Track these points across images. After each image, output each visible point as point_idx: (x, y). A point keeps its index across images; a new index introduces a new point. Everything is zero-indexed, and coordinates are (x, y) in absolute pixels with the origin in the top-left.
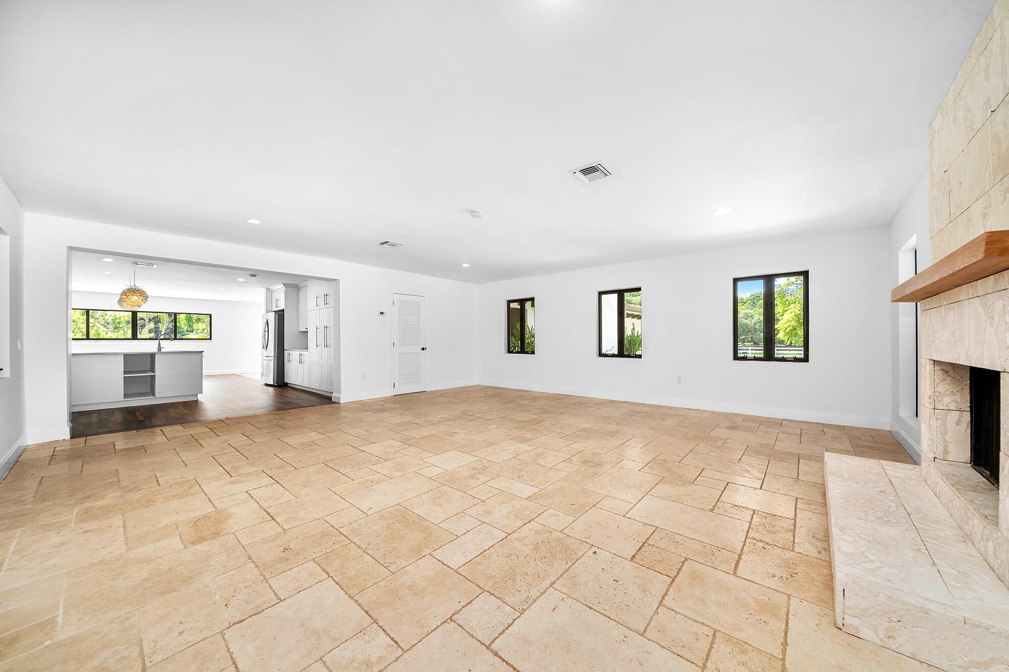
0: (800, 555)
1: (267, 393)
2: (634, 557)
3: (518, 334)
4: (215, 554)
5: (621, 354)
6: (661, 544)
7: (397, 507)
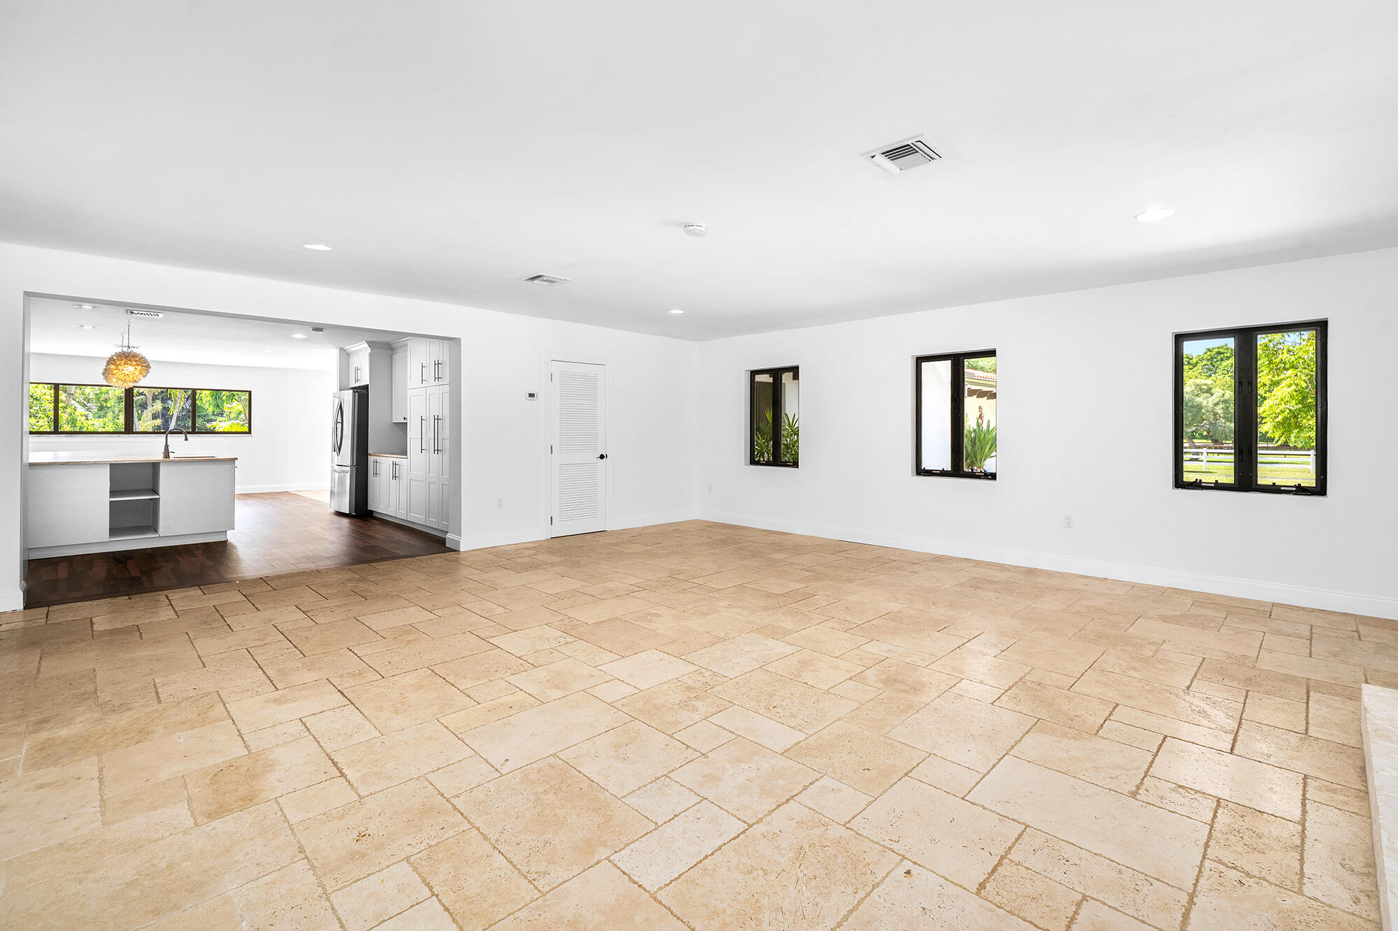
0: (1316, 904)
1: (339, 529)
2: (982, 886)
3: (768, 429)
4: (244, 839)
5: (957, 471)
6: (1037, 863)
7: (552, 760)
